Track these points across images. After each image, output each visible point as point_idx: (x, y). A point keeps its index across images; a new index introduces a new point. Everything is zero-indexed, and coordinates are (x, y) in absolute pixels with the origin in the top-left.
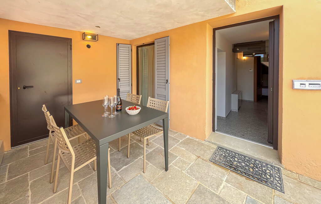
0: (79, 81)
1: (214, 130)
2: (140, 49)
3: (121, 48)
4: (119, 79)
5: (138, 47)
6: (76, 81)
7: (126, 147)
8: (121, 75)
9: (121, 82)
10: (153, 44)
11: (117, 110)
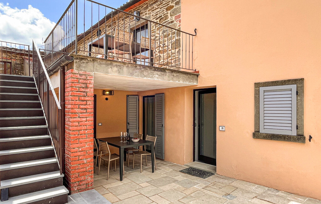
0: (100, 124)
1: (194, 160)
2: (146, 98)
3: (130, 99)
4: (128, 123)
5: (144, 97)
6: (98, 124)
7: (131, 166)
8: (130, 120)
9: (130, 126)
10: (154, 96)
11: (127, 140)
